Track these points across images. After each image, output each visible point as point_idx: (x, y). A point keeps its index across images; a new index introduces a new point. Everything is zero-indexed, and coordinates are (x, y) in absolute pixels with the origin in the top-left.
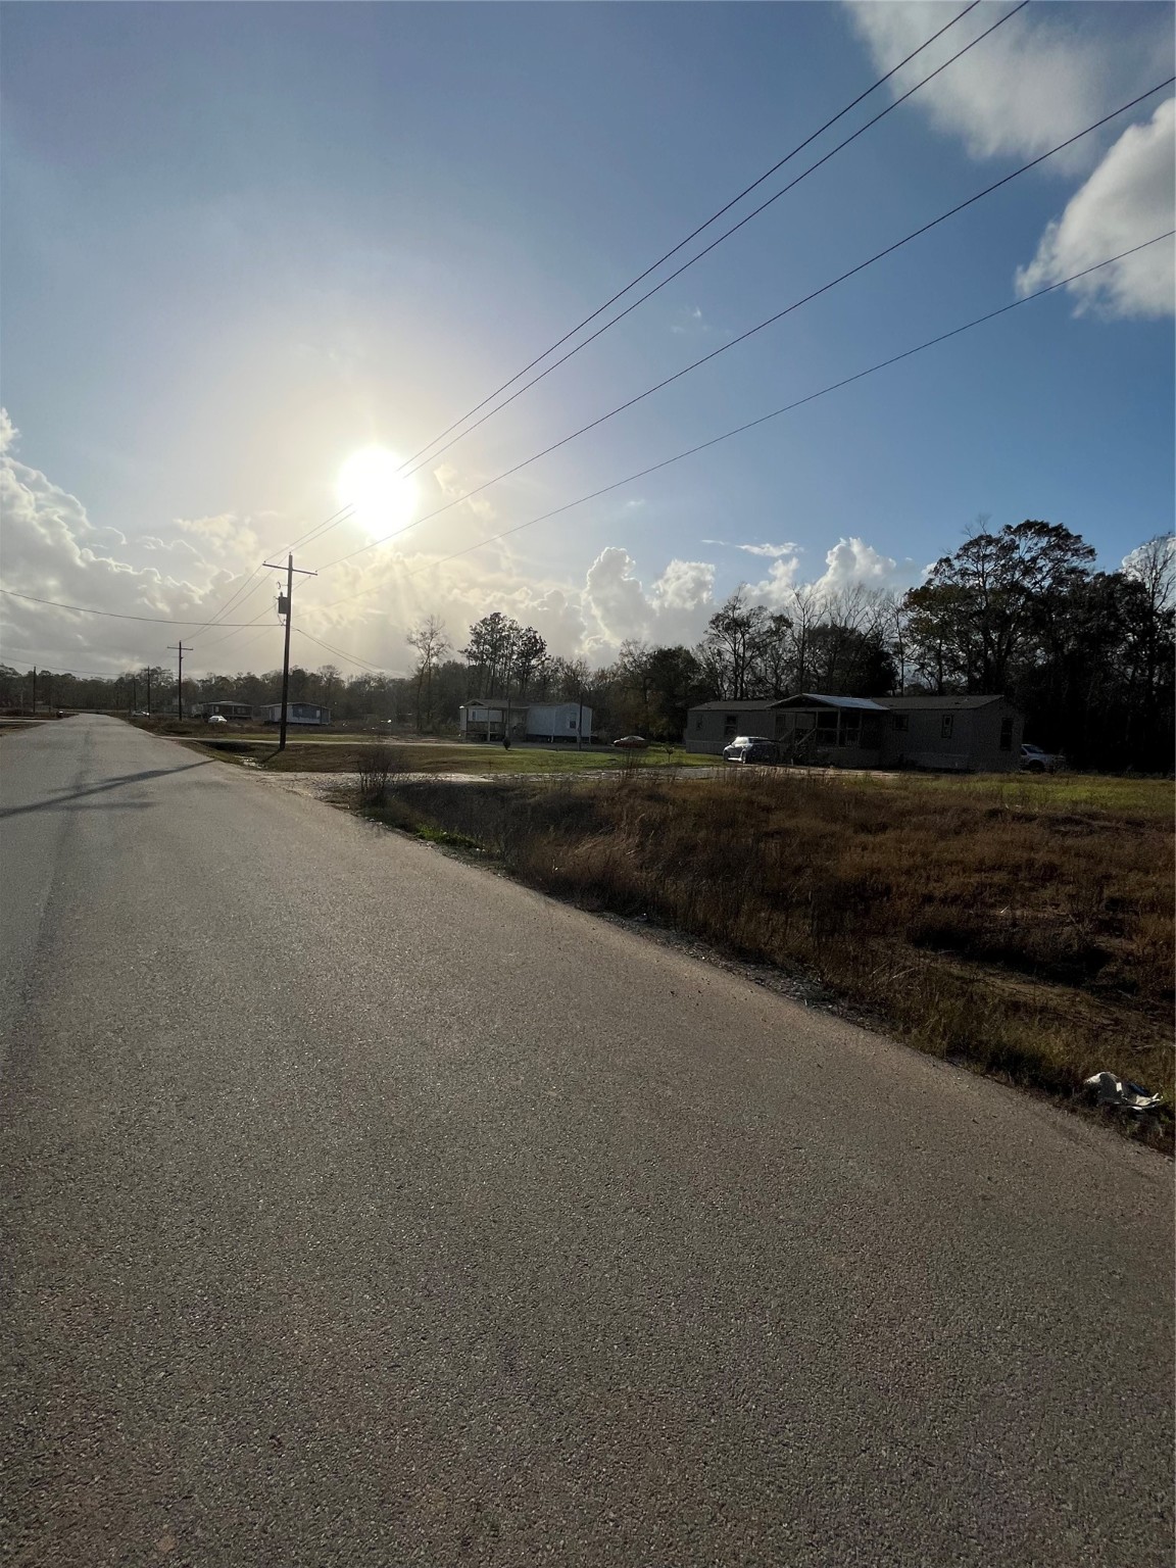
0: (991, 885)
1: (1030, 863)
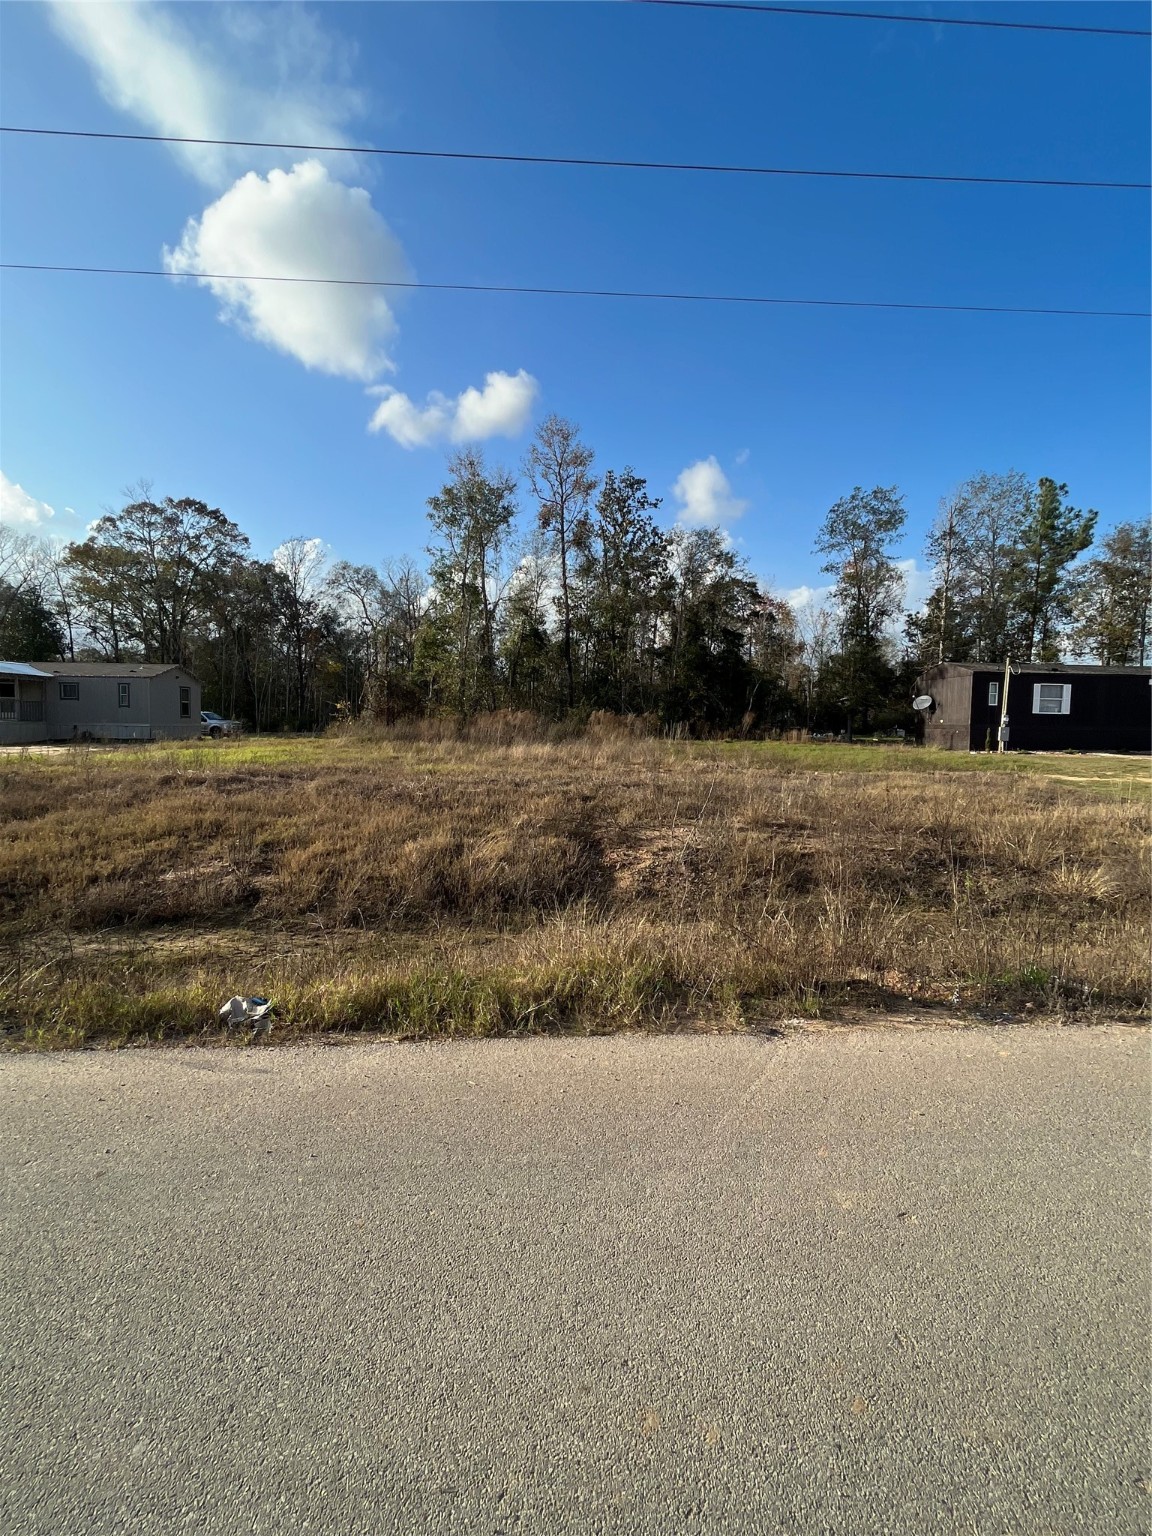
0: (161, 852)
1: (199, 825)
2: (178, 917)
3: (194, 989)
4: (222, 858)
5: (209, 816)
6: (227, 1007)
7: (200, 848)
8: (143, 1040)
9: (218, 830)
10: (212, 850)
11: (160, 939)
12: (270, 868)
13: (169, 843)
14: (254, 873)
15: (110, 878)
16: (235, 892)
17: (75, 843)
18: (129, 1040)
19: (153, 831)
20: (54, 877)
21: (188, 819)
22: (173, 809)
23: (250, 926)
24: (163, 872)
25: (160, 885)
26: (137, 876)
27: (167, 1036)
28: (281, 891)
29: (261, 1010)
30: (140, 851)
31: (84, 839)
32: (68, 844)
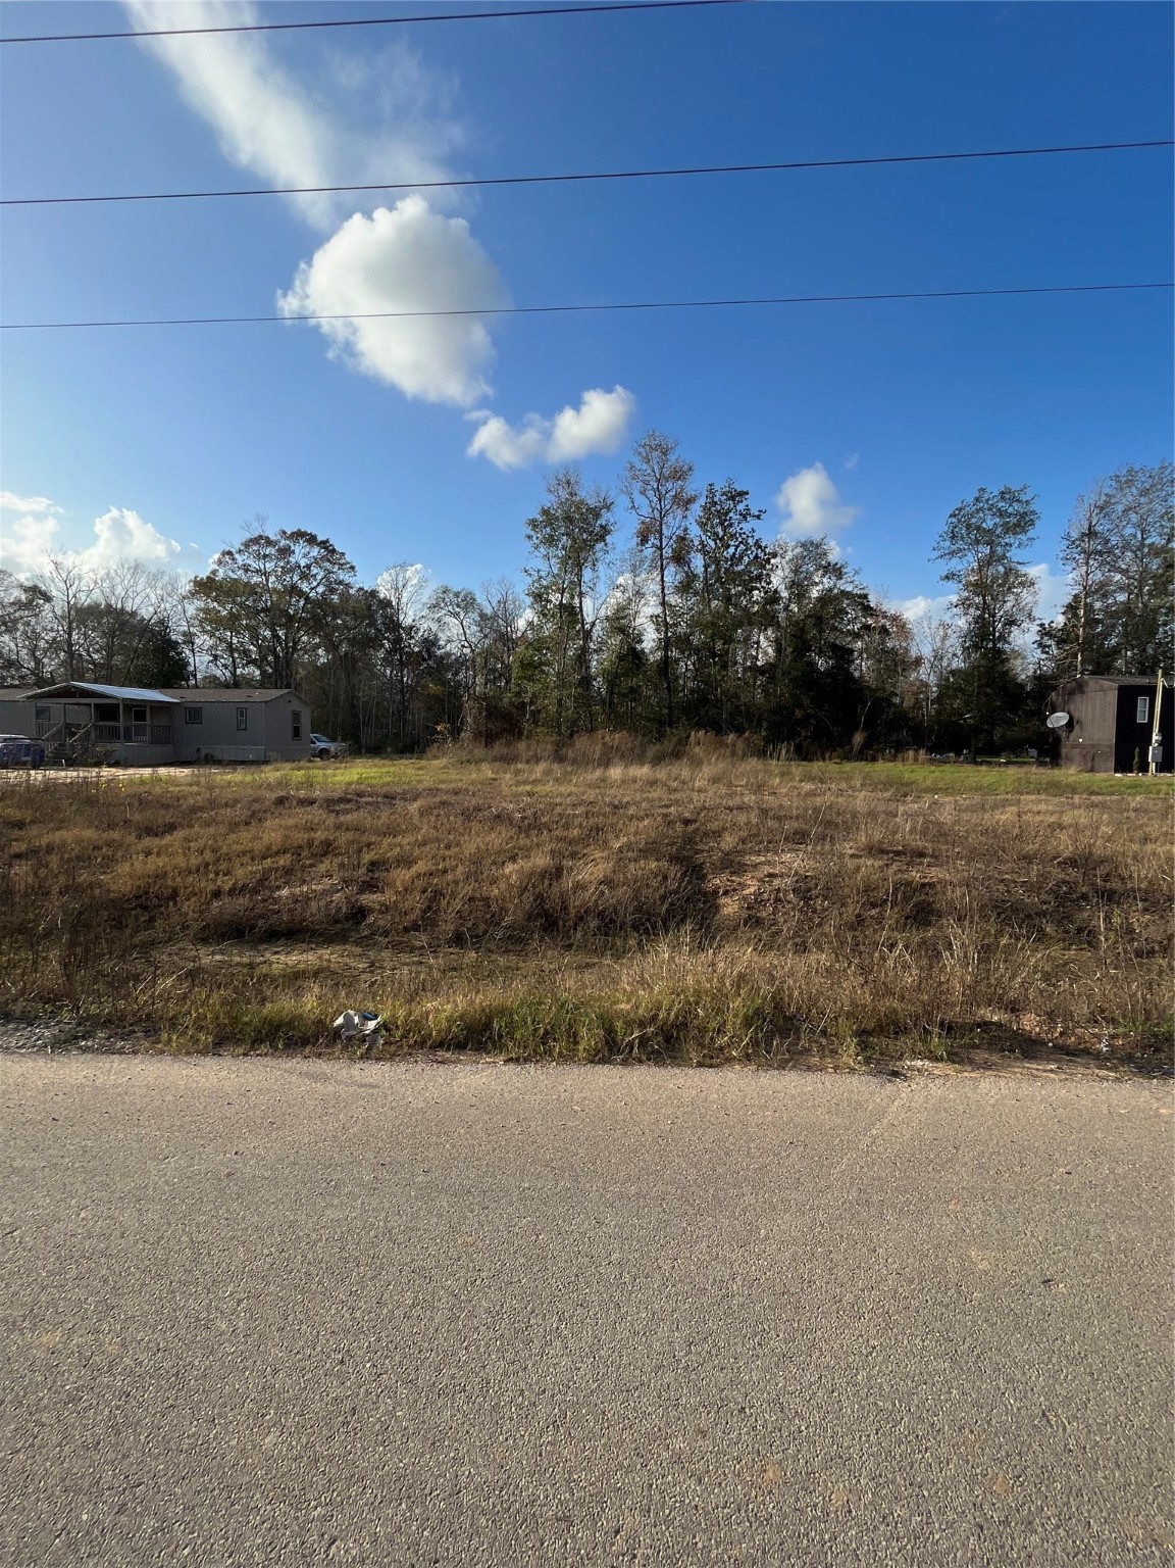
0: (277, 869)
1: (310, 843)
2: (293, 933)
3: (310, 1003)
4: (331, 876)
5: (320, 835)
6: (340, 1021)
7: (311, 866)
8: (263, 1049)
9: (327, 849)
10: (323, 867)
11: (276, 953)
12: (377, 887)
13: (284, 861)
14: (361, 891)
15: (232, 892)
16: (344, 910)
17: (200, 859)
18: (252, 1048)
19: (269, 848)
20: (182, 890)
21: (300, 837)
22: (287, 828)
23: (357, 944)
24: (278, 888)
25: (276, 901)
26: (255, 891)
27: (287, 1046)
28: (385, 909)
29: (372, 1025)
30: (257, 867)
31: (208, 856)
32: (194, 861)
